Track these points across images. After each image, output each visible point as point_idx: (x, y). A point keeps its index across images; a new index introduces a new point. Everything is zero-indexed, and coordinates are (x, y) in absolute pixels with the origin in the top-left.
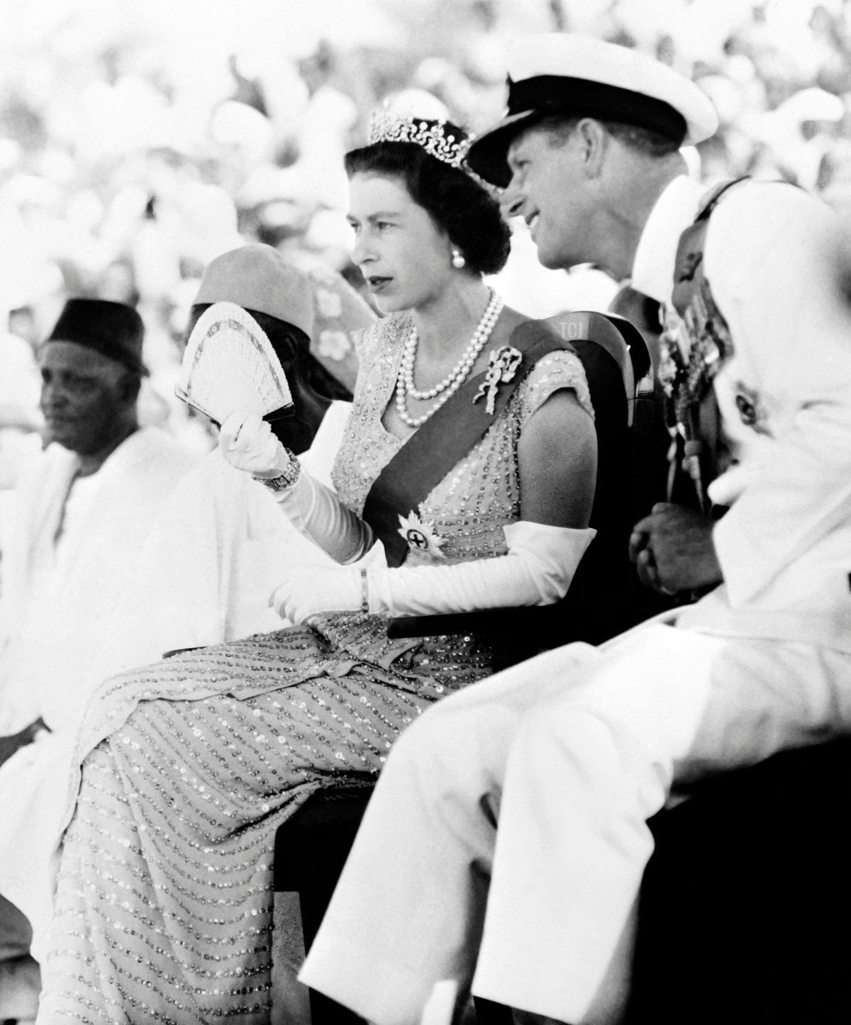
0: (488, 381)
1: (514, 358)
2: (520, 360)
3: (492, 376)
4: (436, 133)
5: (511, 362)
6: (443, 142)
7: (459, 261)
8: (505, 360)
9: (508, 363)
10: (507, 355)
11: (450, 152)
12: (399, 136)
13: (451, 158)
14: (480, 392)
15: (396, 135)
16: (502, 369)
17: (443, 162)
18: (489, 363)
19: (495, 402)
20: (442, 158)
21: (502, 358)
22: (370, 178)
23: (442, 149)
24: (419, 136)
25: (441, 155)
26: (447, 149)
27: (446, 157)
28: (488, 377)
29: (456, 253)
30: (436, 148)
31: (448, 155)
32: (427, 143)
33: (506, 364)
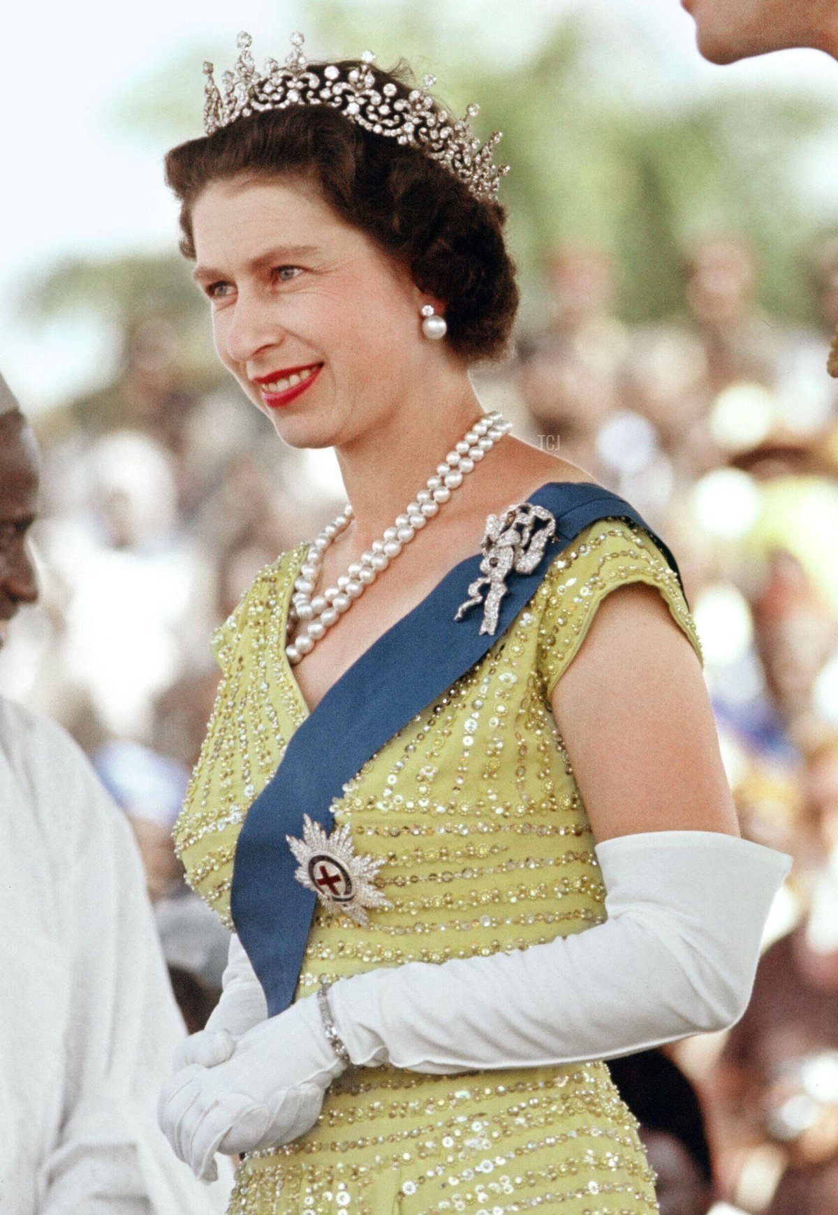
0: (484, 575)
1: (539, 524)
2: (552, 526)
3: (494, 564)
4: (360, 81)
5: (533, 533)
6: (376, 99)
7: (437, 326)
8: (520, 528)
9: (527, 534)
10: (527, 520)
11: (390, 117)
12: (284, 98)
13: (395, 127)
14: (471, 598)
15: (277, 97)
16: (513, 547)
17: (380, 135)
18: (484, 540)
19: (501, 612)
20: (378, 129)
21: (514, 525)
22: (243, 187)
23: (376, 112)
24: (325, 94)
25: (374, 123)
26: (384, 110)
27: (385, 127)
28: (485, 565)
29: (428, 310)
30: (363, 112)
31: (389, 123)
32: (345, 104)
33: (522, 538)
